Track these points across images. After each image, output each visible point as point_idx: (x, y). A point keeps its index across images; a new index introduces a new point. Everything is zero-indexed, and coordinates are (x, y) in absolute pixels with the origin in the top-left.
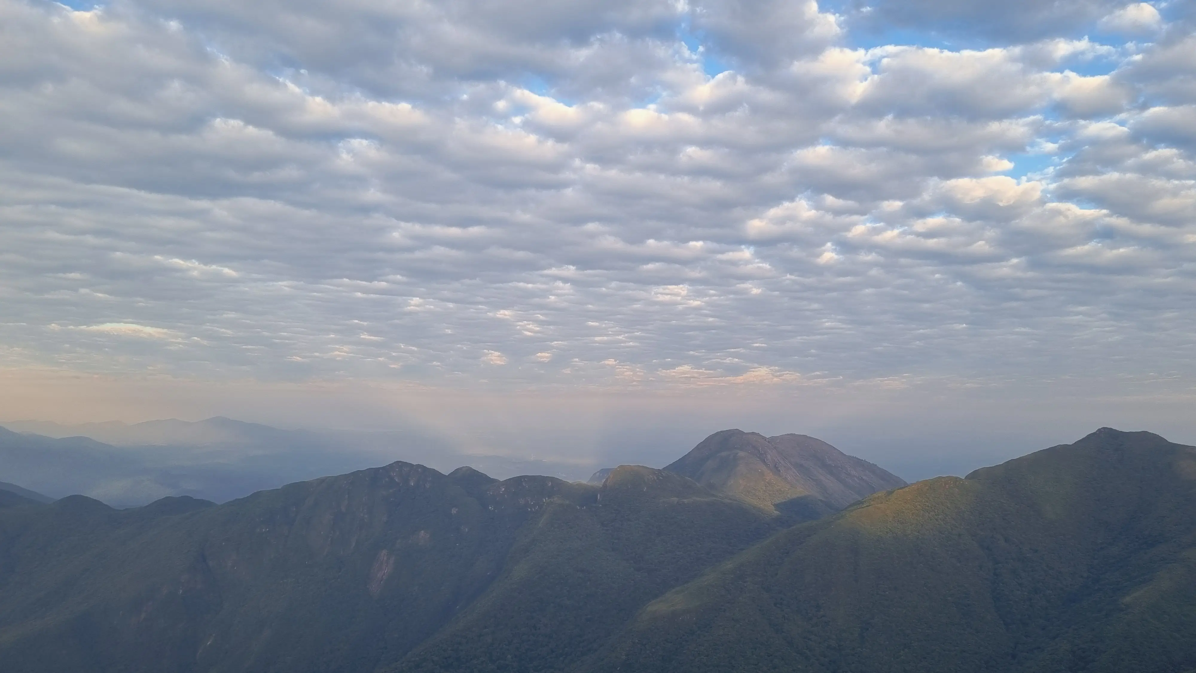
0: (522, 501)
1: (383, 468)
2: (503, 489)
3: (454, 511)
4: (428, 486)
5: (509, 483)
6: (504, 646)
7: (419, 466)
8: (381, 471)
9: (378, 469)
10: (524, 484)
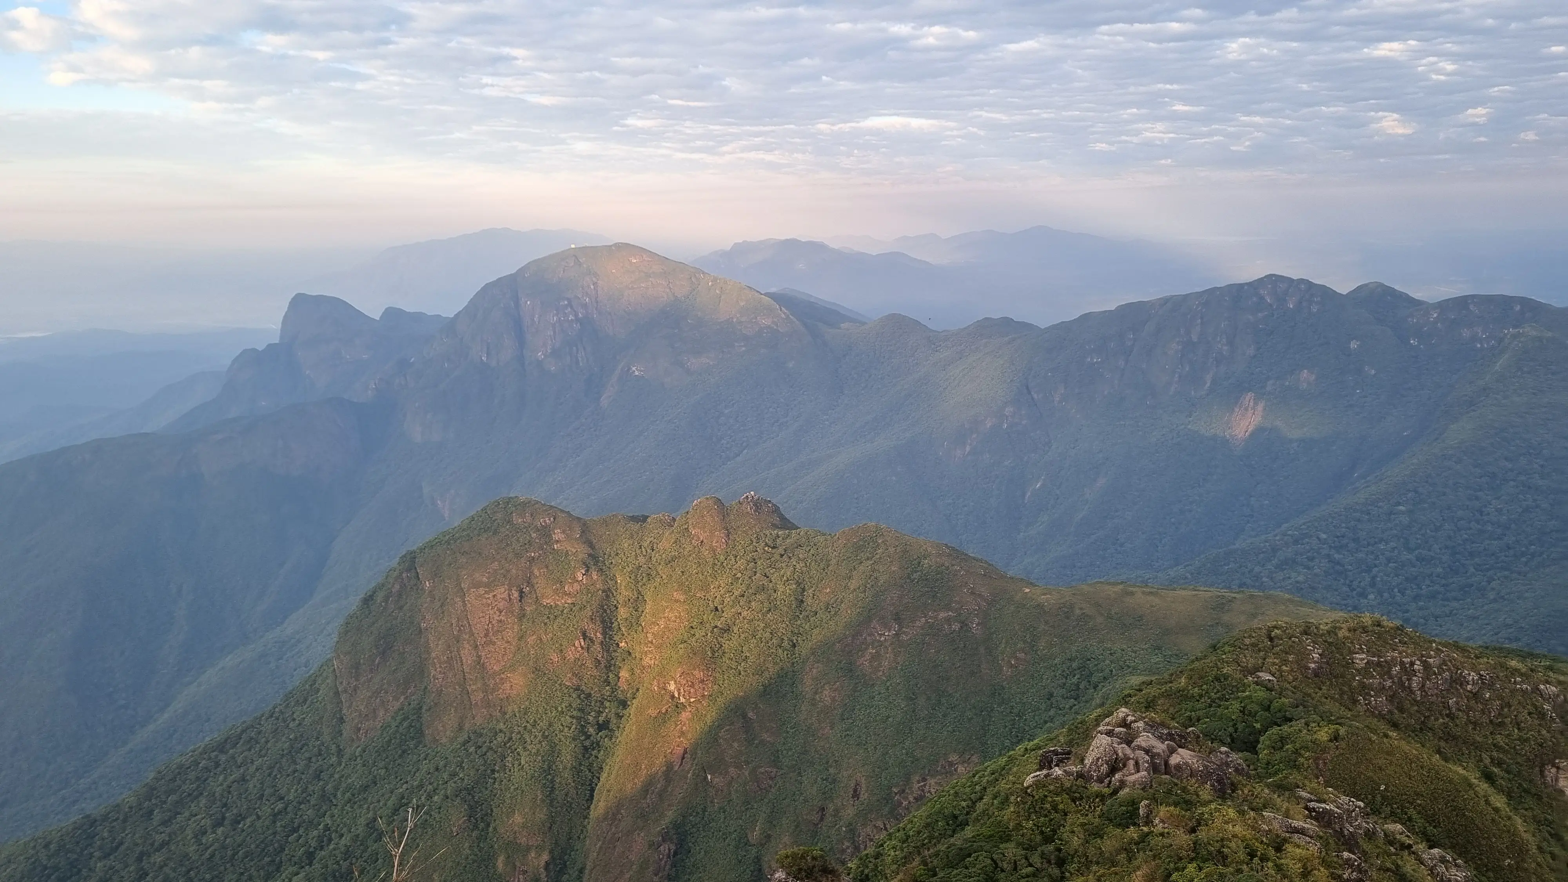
0: (1466, 333)
1: (1250, 284)
2: (1435, 315)
3: (1354, 345)
4: (1314, 309)
5: (1444, 306)
6: (1428, 531)
7: (1302, 281)
8: (1246, 287)
9: (1241, 286)
10: (1471, 307)
